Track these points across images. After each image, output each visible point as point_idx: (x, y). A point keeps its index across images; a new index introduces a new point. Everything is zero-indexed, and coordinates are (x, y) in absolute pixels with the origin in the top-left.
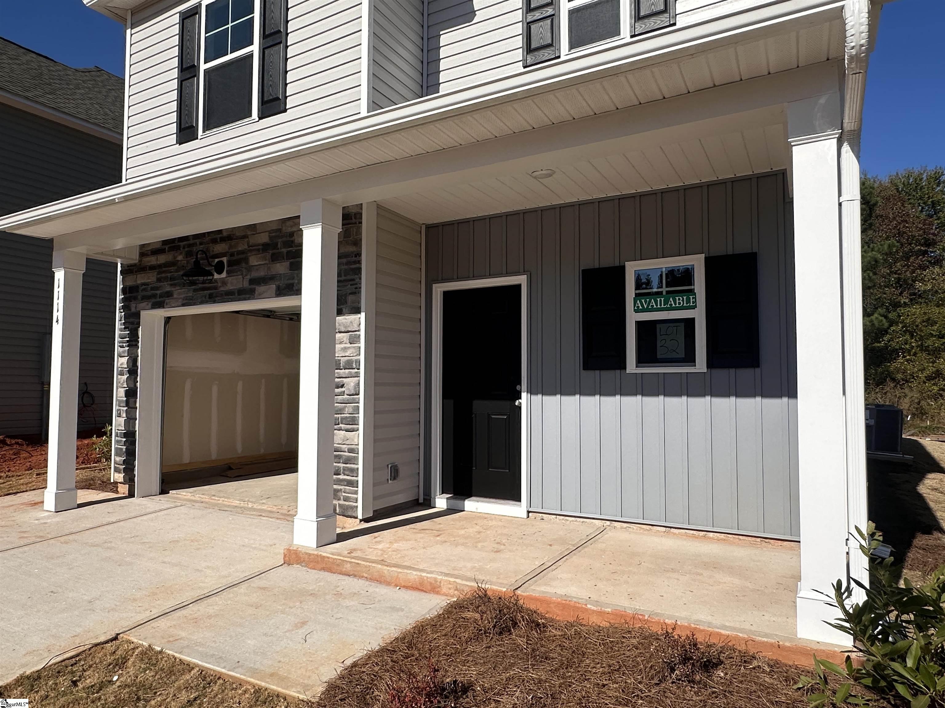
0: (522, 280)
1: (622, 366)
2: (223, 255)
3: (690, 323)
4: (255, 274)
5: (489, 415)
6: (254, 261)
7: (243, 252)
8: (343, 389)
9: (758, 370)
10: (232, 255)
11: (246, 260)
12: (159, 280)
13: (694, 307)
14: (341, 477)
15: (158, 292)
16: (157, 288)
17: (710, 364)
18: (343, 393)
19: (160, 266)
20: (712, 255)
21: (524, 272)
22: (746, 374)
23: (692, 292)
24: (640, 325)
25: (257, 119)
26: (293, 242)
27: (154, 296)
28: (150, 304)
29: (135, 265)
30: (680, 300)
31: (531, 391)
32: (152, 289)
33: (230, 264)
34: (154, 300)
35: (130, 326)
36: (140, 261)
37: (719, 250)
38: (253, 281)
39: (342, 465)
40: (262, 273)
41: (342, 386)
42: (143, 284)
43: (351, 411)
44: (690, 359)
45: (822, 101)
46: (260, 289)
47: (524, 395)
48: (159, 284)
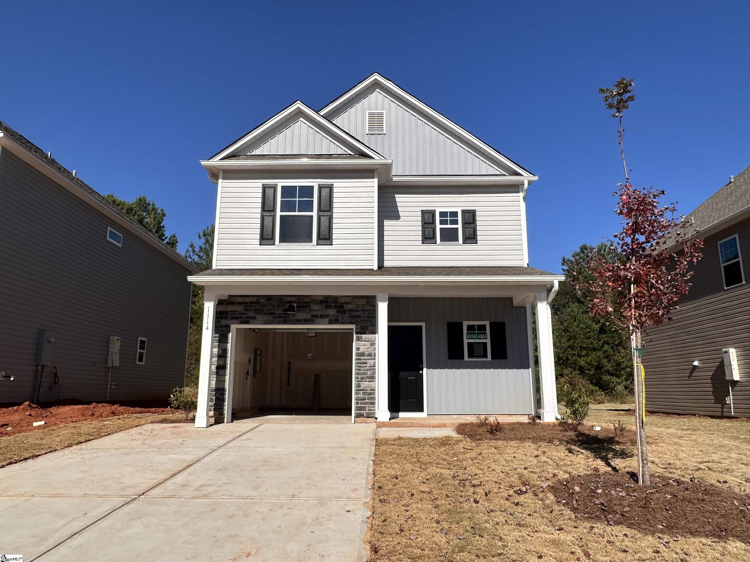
0: (423, 324)
1: (463, 358)
2: (295, 302)
3: (485, 344)
4: (314, 313)
5: (407, 378)
6: (314, 307)
7: (307, 302)
8: (366, 365)
9: (506, 360)
10: (300, 303)
11: (309, 306)
12: (245, 310)
13: (487, 339)
14: (367, 401)
15: (244, 316)
16: (245, 314)
17: (492, 358)
18: (366, 366)
19: (246, 303)
20: (492, 321)
21: (423, 321)
22: (503, 361)
23: (486, 333)
24: (468, 343)
25: (315, 245)
26: (338, 301)
27: (242, 318)
28: (238, 322)
29: (225, 300)
30: (482, 336)
31: (428, 367)
32: (240, 314)
33: (298, 307)
34: (241, 320)
35: (220, 332)
36: (229, 299)
37: (493, 320)
38: (313, 316)
39: (367, 396)
40: (319, 313)
41: (367, 363)
42: (232, 311)
43: (371, 373)
44: (485, 356)
45: (543, 294)
46: (317, 320)
47: (425, 370)
48: (245, 312)
